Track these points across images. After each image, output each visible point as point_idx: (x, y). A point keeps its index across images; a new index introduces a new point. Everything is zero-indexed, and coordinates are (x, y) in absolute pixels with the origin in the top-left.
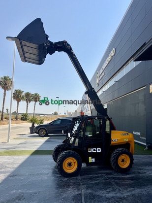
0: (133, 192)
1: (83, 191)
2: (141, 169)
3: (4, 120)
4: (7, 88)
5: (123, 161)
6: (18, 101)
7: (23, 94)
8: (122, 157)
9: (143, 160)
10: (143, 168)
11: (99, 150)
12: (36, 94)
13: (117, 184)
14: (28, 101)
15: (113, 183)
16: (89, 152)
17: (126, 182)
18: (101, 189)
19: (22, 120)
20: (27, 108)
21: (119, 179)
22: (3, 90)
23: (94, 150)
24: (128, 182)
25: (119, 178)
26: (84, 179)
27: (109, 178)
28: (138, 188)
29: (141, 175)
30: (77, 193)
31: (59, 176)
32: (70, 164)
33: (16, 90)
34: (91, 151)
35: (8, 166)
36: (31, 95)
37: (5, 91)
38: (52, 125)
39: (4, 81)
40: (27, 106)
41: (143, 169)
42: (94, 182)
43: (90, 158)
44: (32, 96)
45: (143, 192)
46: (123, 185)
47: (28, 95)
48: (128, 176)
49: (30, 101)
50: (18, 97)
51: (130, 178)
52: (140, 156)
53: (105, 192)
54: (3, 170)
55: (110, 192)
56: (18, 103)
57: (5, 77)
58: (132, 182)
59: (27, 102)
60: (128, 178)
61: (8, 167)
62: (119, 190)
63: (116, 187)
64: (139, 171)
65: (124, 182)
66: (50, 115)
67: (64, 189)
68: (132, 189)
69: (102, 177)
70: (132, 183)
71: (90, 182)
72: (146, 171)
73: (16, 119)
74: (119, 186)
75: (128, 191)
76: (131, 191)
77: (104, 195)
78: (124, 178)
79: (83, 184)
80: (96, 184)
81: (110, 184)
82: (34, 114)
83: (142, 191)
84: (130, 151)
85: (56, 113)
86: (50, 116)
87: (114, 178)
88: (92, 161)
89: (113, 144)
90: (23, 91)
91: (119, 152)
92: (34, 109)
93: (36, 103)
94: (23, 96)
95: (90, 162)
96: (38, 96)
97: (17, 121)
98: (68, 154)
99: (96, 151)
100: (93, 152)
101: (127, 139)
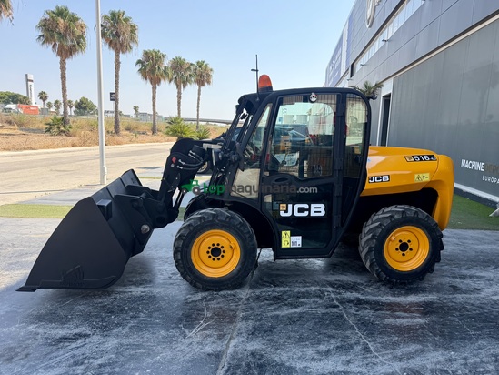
0: (415, 363)
1: (233, 342)
2: (463, 277)
3: (123, 132)
4: (121, 45)
5: (404, 247)
6: (155, 82)
7: (166, 63)
8: (401, 234)
9: (480, 247)
10: (473, 272)
11: (318, 210)
12: (200, 64)
13: (364, 324)
14: (181, 82)
15: (351, 320)
16: (282, 214)
17: (399, 321)
18: (300, 340)
20: (179, 103)
21: (377, 306)
22: (113, 53)
23: (301, 210)
24: (405, 322)
25: (376, 303)
26: (257, 298)
27: (342, 301)
28: (437, 346)
29: (459, 298)
30: (208, 349)
32: (216, 252)
33: (146, 53)
34: (289, 210)
36: (186, 67)
37: (117, 56)
39: (112, 26)
40: (179, 98)
41: (471, 277)
42: (285, 311)
43: (286, 234)
44: (189, 68)
45: (455, 366)
46: (386, 330)
47: (178, 65)
48: (412, 298)
49: (185, 83)
50: (152, 71)
51: (418, 304)
52: (470, 233)
53: (310, 352)
55: (327, 353)
56: (154, 89)
57: (113, 14)
58: (421, 321)
59: (178, 87)
60: (411, 304)
62: (366, 348)
63: (357, 336)
64: (457, 282)
65: (390, 321)
67: (173, 332)
68: (414, 347)
69: (320, 295)
70: (422, 327)
71: (272, 311)
72: (481, 284)
73: (154, 131)
74: (371, 334)
75: (395, 357)
76: (410, 356)
77: (299, 365)
78: (398, 305)
79: (246, 319)
80: (291, 320)
81: (339, 322)
82: (198, 120)
83: (450, 360)
84: (436, 218)
87: (359, 302)
88: (294, 243)
89: (371, 190)
90: (164, 53)
91: (391, 216)
92: (198, 107)
93: (202, 88)
94: (165, 67)
95: (283, 246)
96: (205, 69)
97: (154, 137)
98: (211, 219)
99: (306, 214)
100: (297, 214)
101: (427, 175)
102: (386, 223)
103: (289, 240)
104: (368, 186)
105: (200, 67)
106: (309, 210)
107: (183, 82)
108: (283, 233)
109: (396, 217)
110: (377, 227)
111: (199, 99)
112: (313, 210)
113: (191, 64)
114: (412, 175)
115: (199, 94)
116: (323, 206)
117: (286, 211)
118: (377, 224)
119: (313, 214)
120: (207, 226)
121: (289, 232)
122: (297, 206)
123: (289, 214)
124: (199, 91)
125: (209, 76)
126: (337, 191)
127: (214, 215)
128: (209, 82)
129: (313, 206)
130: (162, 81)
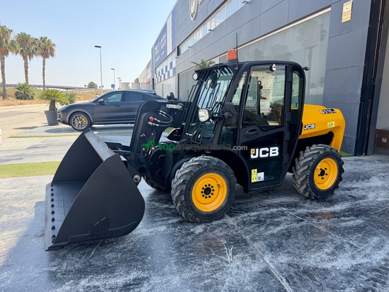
1: (267, 259)
5: (323, 173)
6: (3, 53)
7: (12, 37)
8: (322, 165)
11: (274, 151)
12: (43, 40)
13: (331, 229)
14: (27, 54)
15: (322, 228)
16: (252, 157)
17: (349, 224)
18: (307, 249)
19: (18, 98)
20: (26, 72)
23: (264, 153)
24: (352, 224)
25: (322, 214)
26: (244, 223)
27: (303, 216)
30: (255, 268)
31: (175, 220)
32: (207, 191)
34: (256, 154)
35: (16, 205)
36: (31, 41)
38: (102, 103)
40: (26, 68)
42: (274, 230)
43: (254, 171)
44: (34, 43)
47: (23, 39)
48: (338, 207)
49: (31, 55)
53: (323, 255)
54: (5, 218)
55: (334, 253)
56: (3, 60)
58: (360, 221)
59: (25, 58)
61: (20, 209)
62: (352, 246)
63: (337, 238)
65: (344, 224)
66: (80, 88)
67: (213, 260)
71: (265, 231)
73: (4, 95)
74: (343, 235)
75: (374, 248)
76: (381, 245)
77: (328, 266)
80: (286, 236)
81: (316, 231)
82: (44, 86)
85: (92, 86)
86: (81, 92)
87: (312, 215)
88: (259, 178)
89: (305, 135)
90: (10, 29)
91: (318, 153)
92: (44, 75)
93: (46, 60)
94: (13, 41)
95: (253, 181)
96: (49, 44)
97: (5, 101)
98: (206, 165)
99: (267, 155)
100: (261, 156)
101: (334, 123)
102: (316, 157)
103: (257, 176)
104: (304, 132)
105: (43, 42)
106: (269, 152)
107: (30, 54)
108: (253, 171)
109: (321, 152)
110: (310, 161)
111: (44, 69)
112: (271, 152)
113: (36, 39)
114: (326, 123)
115: (44, 64)
116: (277, 148)
117: (255, 155)
118: (310, 158)
119: (271, 155)
120: (204, 171)
121: (256, 170)
122: (262, 150)
123: (256, 156)
124: (44, 62)
125: (52, 50)
126: (287, 137)
127: (209, 161)
128: (52, 55)
129: (271, 149)
130: (10, 53)
